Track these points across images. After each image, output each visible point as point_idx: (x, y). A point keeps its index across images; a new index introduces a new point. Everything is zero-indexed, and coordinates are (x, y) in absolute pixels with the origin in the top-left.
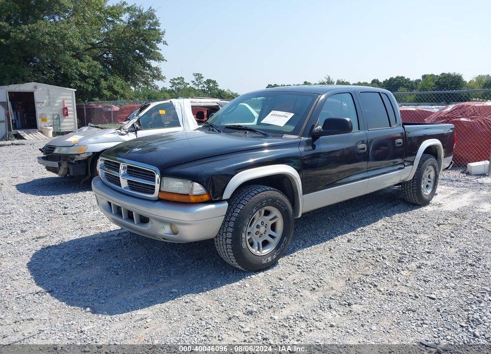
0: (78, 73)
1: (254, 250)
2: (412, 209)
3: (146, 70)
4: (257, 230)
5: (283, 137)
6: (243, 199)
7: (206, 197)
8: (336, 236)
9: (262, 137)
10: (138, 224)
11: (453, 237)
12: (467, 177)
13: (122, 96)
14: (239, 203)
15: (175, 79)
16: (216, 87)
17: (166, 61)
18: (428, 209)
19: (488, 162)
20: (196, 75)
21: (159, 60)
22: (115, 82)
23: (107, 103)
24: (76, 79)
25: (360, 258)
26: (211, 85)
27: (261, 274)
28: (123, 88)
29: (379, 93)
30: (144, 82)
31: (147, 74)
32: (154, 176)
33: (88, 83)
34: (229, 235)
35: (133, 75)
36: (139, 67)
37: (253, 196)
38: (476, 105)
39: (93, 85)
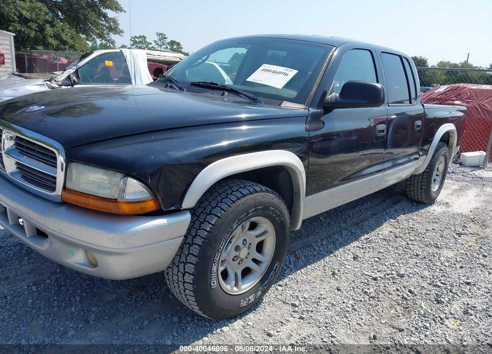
0: (18, 14)
1: (229, 287)
2: (417, 209)
3: (102, 20)
4: (236, 254)
5: (282, 106)
6: (216, 206)
7: (151, 206)
8: (337, 249)
9: (249, 104)
10: (32, 237)
11: (486, 256)
12: (462, 169)
13: (72, 47)
14: (210, 214)
15: (136, 37)
16: (180, 50)
17: (125, 12)
18: (435, 209)
19: (484, 153)
20: (159, 34)
21: (117, 10)
22: (63, 30)
23: (53, 54)
24: (15, 21)
25: (381, 294)
26: (175, 47)
27: (238, 324)
28: (72, 38)
29: (400, 56)
30: (99, 34)
31: (102, 25)
32: (55, 159)
33: (30, 27)
34: (190, 268)
35: (85, 24)
36: (93, 16)
37: (233, 202)
38: (472, 88)
39: (36, 30)
